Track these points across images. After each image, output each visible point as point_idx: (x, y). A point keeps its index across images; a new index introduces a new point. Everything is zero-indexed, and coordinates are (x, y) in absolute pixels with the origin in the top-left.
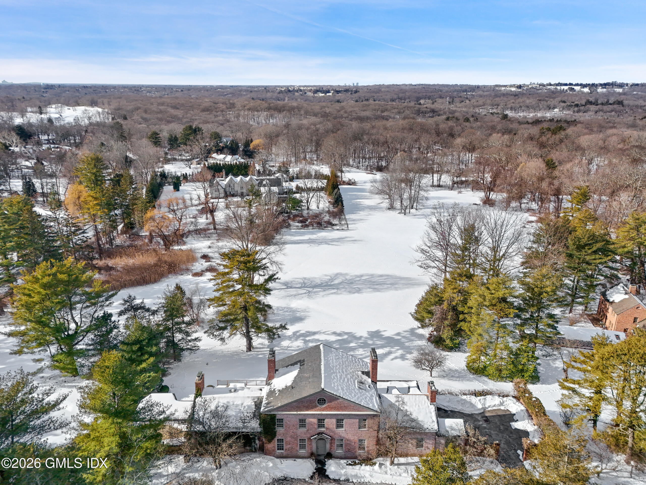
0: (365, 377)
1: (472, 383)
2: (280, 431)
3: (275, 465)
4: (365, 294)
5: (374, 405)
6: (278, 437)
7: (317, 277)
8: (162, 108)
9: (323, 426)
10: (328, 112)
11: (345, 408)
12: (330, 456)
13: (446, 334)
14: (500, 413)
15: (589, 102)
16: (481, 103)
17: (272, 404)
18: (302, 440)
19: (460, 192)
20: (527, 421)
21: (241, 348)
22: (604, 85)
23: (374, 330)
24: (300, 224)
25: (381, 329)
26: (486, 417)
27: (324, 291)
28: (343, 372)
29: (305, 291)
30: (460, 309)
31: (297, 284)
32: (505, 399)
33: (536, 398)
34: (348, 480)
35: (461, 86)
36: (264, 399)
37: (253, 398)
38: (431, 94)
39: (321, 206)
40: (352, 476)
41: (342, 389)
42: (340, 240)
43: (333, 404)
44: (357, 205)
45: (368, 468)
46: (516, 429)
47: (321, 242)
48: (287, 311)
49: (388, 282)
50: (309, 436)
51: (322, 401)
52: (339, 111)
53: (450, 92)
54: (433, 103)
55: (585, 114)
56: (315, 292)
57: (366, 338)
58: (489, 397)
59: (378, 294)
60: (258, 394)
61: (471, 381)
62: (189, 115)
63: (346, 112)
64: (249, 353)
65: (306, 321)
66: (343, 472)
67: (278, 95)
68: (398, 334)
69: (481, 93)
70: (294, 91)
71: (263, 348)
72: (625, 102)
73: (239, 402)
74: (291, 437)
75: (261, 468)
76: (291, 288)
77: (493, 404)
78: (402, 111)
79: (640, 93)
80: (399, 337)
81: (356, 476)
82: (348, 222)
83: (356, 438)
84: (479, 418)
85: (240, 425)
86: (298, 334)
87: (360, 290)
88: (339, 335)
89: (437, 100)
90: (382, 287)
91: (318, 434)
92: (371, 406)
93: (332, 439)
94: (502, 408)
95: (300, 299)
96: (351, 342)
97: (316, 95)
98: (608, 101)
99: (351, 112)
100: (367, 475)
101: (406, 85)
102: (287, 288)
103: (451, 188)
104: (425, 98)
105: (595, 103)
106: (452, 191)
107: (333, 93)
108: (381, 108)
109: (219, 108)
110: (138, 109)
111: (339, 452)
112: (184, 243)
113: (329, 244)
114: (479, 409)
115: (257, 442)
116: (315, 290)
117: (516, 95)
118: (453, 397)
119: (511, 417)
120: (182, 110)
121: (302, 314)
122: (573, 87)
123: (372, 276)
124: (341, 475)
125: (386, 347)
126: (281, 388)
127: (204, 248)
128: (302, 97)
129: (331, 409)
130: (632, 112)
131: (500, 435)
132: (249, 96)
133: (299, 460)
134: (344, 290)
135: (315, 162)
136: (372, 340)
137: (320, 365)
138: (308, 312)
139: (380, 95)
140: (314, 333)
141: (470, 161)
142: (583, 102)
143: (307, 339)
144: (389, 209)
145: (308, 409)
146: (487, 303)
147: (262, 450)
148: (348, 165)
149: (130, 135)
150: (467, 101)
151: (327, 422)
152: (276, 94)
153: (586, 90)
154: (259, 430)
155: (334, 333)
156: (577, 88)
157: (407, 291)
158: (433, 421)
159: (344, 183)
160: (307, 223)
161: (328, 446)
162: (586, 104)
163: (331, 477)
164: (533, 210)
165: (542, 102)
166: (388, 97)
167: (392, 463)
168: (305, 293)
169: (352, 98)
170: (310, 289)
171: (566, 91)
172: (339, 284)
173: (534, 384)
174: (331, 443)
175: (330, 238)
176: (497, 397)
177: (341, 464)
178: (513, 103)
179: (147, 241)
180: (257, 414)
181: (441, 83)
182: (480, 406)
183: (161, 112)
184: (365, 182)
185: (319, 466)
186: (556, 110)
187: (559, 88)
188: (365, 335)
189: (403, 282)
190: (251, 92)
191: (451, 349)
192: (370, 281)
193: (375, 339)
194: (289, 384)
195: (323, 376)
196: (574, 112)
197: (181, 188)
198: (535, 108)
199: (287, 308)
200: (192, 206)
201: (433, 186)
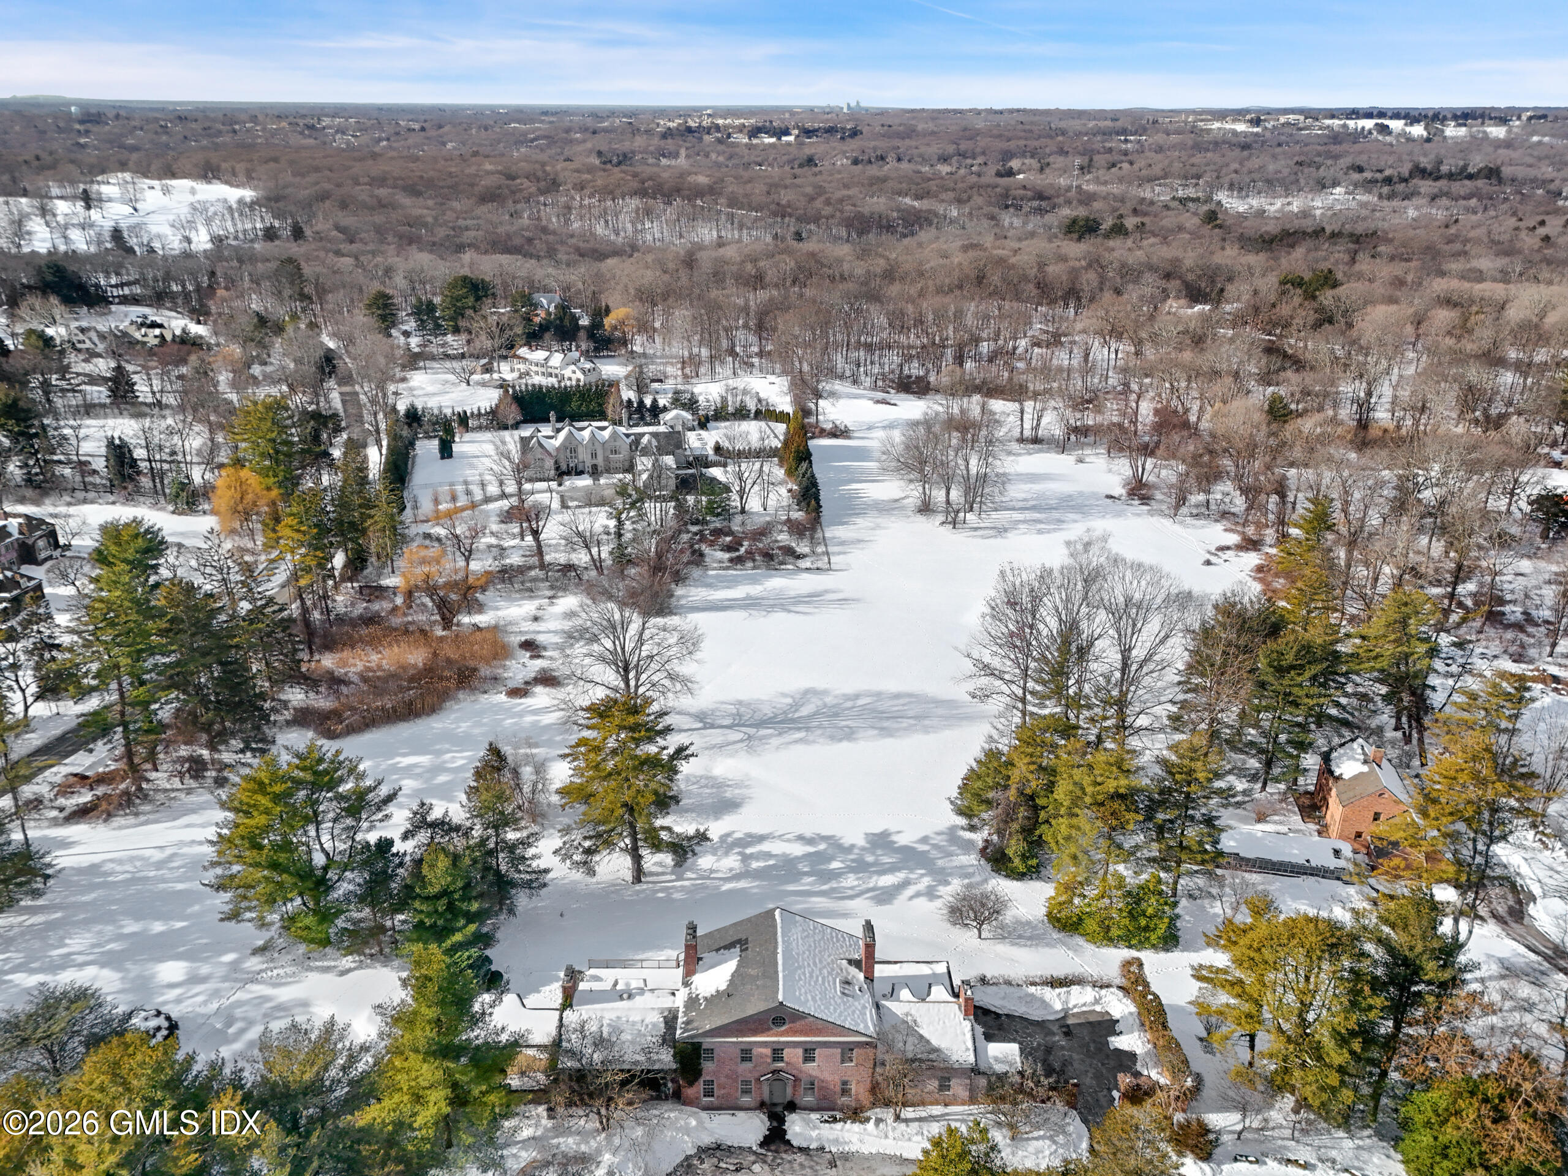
0: (853, 970)
1: (1054, 951)
2: (708, 1067)
3: (700, 1123)
4: (862, 744)
5: (866, 1026)
6: (705, 1077)
7: (764, 697)
8: (382, 192)
9: (781, 1059)
10: (783, 202)
11: (819, 1032)
12: (792, 1107)
13: (1014, 847)
14: (1092, 1019)
15: (1420, 172)
16: (1157, 170)
17: (695, 1024)
18: (746, 1082)
19: (1080, 461)
20: (1136, 1034)
21: (621, 874)
22: (1464, 116)
23: (877, 831)
24: (727, 556)
25: (893, 829)
26: (1068, 1026)
27: (780, 734)
28: (815, 964)
29: (740, 736)
30: (1041, 802)
31: (723, 717)
32: (1103, 992)
33: (1154, 994)
34: (822, 1149)
35: (1115, 116)
36: (680, 1015)
37: (662, 1011)
38: (1036, 143)
39: (772, 502)
40: (828, 1140)
41: (814, 999)
42: (812, 598)
43: (798, 1025)
44: (851, 498)
45: (857, 1127)
46: (1116, 1050)
47: (773, 606)
48: (706, 786)
49: (911, 713)
50: (757, 1075)
51: (779, 1021)
52: (812, 199)
53: (1086, 134)
54: (1042, 170)
55: (1406, 202)
56: (761, 739)
57: (863, 849)
58: (1075, 989)
59: (889, 741)
60: (668, 1002)
61: (1054, 946)
62: (449, 216)
63: (828, 202)
64: (638, 887)
65: (745, 810)
66: (814, 1134)
67: (662, 143)
68: (925, 840)
69: (1160, 138)
70: (701, 130)
71: (663, 874)
72: (1506, 171)
73: (638, 1018)
74: (727, 1076)
75: (678, 1130)
76: (712, 726)
77: (1081, 1002)
78: (965, 196)
79: (1546, 139)
80: (926, 848)
81: (836, 1141)
82: (831, 549)
83: (837, 1079)
84: (1055, 1028)
85: (641, 1058)
86: (730, 840)
87: (853, 733)
88: (810, 841)
89: (1051, 159)
90: (896, 726)
91: (773, 1072)
92: (861, 1028)
93: (797, 1080)
94: (1098, 1008)
95: (731, 756)
96: (832, 858)
97: (755, 141)
98: (1465, 167)
99: (841, 201)
100: (855, 1139)
101: (978, 112)
102: (704, 728)
103: (1062, 446)
104: (1023, 155)
105: (1433, 174)
106: (1063, 456)
107: (797, 136)
108: (914, 187)
109: (521, 190)
110: (323, 197)
111: (809, 1099)
112: (480, 608)
113: (790, 611)
114: (1057, 1012)
115: (670, 1085)
116: (763, 732)
117: (1245, 145)
118: (1011, 989)
119: (1109, 1025)
120: (430, 198)
121: (737, 791)
122: (1386, 122)
123: (879, 695)
124: (811, 1139)
125: (899, 870)
126: (708, 995)
127: (524, 619)
128: (721, 148)
129: (795, 1033)
130: (1518, 197)
131: (1088, 1061)
132: (589, 145)
133: (741, 1114)
134: (819, 732)
135: (756, 360)
136: (873, 854)
137: (775, 953)
138: (747, 787)
139: (913, 143)
140: (762, 838)
141: (1112, 363)
142: (1405, 170)
143: (748, 851)
144: (920, 511)
145: (755, 1033)
146: (1088, 800)
147: (677, 1096)
148: (833, 374)
149: (322, 291)
150: (1125, 166)
151: (787, 1053)
152: (656, 141)
153: (1418, 130)
154: (674, 1066)
155: (801, 838)
156: (1396, 125)
157: (949, 735)
158: (968, 1049)
159: (823, 433)
160: (743, 550)
161: (789, 1090)
162: (1412, 175)
163: (795, 1143)
164: (1234, 514)
165: (1306, 170)
166: (934, 150)
167: (897, 1118)
168: (742, 741)
169: (845, 152)
170: (751, 731)
171: (1370, 132)
172: (811, 716)
173: (1167, 951)
174: (794, 1086)
175: (792, 593)
176: (1089, 989)
177: (811, 1121)
178: (1236, 172)
179: (399, 600)
180: (668, 1038)
181: (1064, 106)
182: (1058, 1006)
183: (382, 205)
184: (870, 428)
185: (775, 1124)
186: (1338, 190)
187: (1351, 123)
188: (861, 842)
189: (940, 711)
190: (594, 133)
191: (1021, 876)
192: (874, 711)
193: (879, 852)
194: (723, 986)
195: (781, 975)
196: (1380, 197)
197: (455, 448)
198: (1288, 186)
199: (707, 778)
200: (487, 500)
201: (1021, 440)
